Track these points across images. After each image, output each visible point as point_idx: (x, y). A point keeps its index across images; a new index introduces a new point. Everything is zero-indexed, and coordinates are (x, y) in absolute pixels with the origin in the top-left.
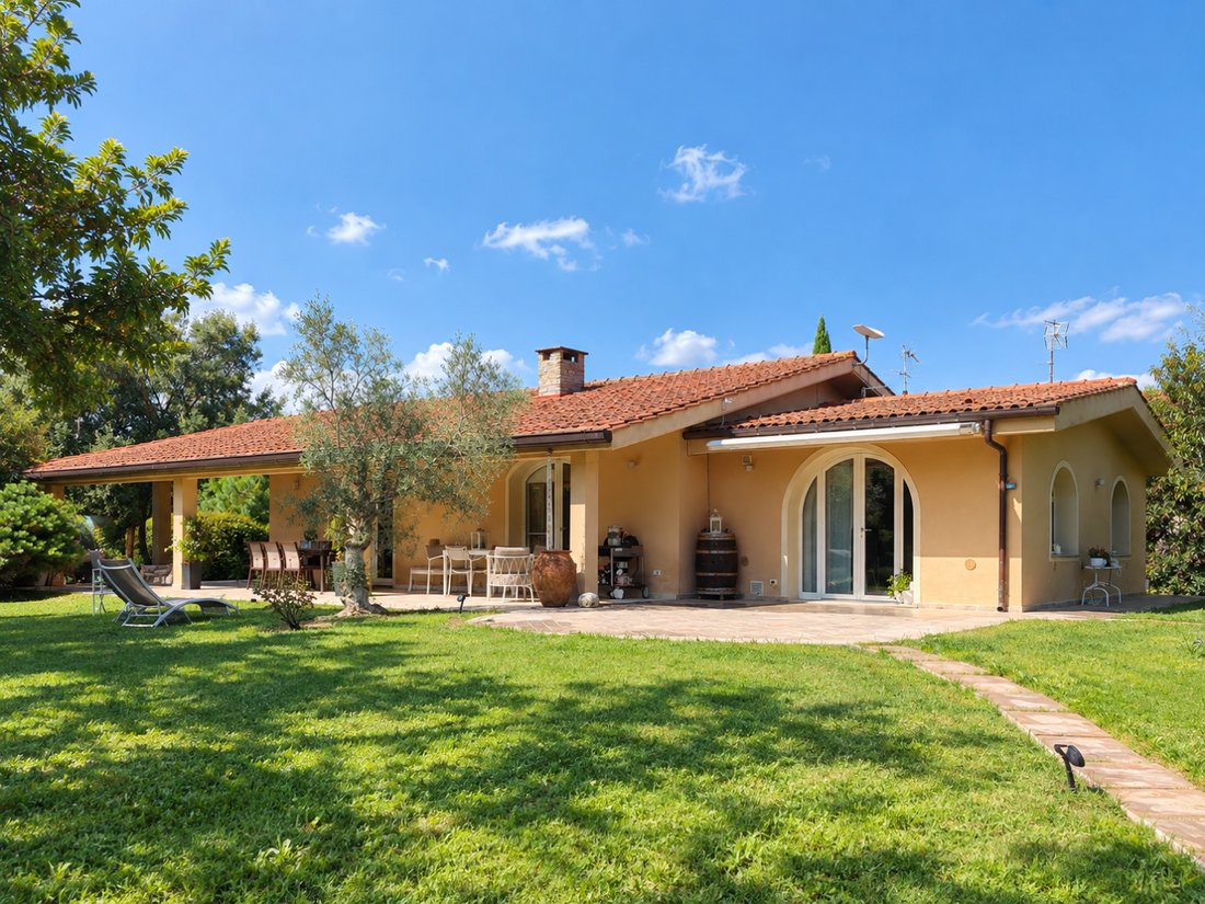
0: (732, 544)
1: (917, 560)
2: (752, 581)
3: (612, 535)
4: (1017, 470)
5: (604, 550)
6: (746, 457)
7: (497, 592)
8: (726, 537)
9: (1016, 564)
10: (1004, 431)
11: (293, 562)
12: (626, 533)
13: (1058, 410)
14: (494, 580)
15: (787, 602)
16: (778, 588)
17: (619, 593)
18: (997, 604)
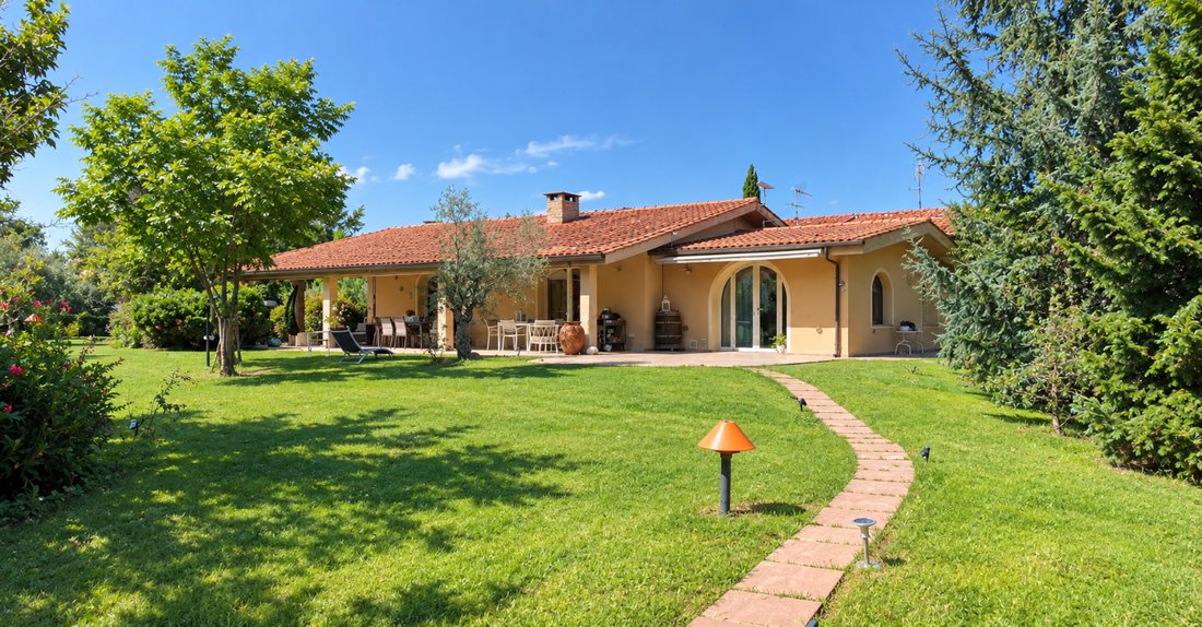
0: (678, 318)
1: (789, 329)
2: (689, 340)
3: (605, 313)
4: (844, 277)
5: (600, 322)
6: (688, 267)
7: (534, 347)
8: (674, 314)
9: (845, 332)
10: (834, 254)
11: (402, 331)
12: (613, 311)
13: (864, 242)
14: (533, 340)
15: (710, 351)
16: (706, 343)
17: (608, 347)
18: (834, 352)
